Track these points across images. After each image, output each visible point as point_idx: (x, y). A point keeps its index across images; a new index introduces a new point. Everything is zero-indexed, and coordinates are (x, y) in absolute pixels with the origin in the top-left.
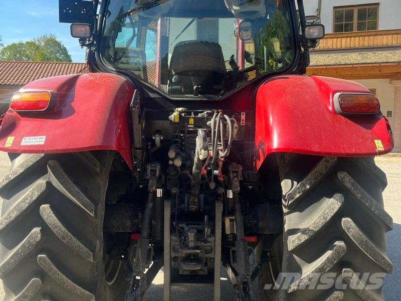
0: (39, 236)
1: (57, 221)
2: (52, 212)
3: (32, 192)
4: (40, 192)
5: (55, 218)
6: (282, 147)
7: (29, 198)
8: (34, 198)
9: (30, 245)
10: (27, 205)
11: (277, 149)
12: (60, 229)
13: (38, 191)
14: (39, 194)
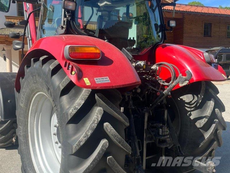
0: (108, 144)
1: (116, 132)
2: (112, 127)
3: (97, 116)
4: (101, 114)
5: (114, 130)
6: (197, 79)
7: (97, 120)
8: (99, 120)
9: (103, 152)
10: (96, 125)
11: (196, 80)
12: (118, 137)
13: (100, 114)
14: (101, 116)
